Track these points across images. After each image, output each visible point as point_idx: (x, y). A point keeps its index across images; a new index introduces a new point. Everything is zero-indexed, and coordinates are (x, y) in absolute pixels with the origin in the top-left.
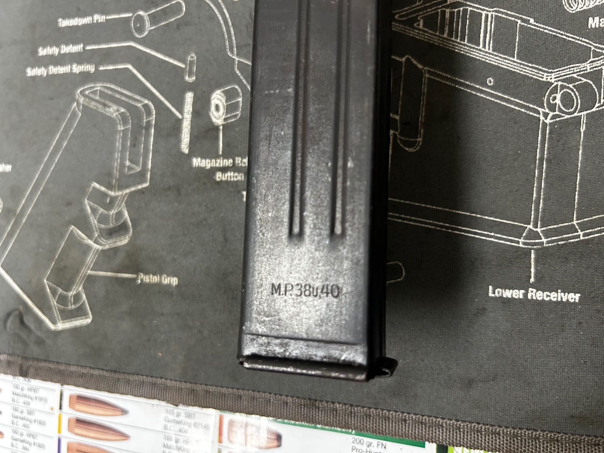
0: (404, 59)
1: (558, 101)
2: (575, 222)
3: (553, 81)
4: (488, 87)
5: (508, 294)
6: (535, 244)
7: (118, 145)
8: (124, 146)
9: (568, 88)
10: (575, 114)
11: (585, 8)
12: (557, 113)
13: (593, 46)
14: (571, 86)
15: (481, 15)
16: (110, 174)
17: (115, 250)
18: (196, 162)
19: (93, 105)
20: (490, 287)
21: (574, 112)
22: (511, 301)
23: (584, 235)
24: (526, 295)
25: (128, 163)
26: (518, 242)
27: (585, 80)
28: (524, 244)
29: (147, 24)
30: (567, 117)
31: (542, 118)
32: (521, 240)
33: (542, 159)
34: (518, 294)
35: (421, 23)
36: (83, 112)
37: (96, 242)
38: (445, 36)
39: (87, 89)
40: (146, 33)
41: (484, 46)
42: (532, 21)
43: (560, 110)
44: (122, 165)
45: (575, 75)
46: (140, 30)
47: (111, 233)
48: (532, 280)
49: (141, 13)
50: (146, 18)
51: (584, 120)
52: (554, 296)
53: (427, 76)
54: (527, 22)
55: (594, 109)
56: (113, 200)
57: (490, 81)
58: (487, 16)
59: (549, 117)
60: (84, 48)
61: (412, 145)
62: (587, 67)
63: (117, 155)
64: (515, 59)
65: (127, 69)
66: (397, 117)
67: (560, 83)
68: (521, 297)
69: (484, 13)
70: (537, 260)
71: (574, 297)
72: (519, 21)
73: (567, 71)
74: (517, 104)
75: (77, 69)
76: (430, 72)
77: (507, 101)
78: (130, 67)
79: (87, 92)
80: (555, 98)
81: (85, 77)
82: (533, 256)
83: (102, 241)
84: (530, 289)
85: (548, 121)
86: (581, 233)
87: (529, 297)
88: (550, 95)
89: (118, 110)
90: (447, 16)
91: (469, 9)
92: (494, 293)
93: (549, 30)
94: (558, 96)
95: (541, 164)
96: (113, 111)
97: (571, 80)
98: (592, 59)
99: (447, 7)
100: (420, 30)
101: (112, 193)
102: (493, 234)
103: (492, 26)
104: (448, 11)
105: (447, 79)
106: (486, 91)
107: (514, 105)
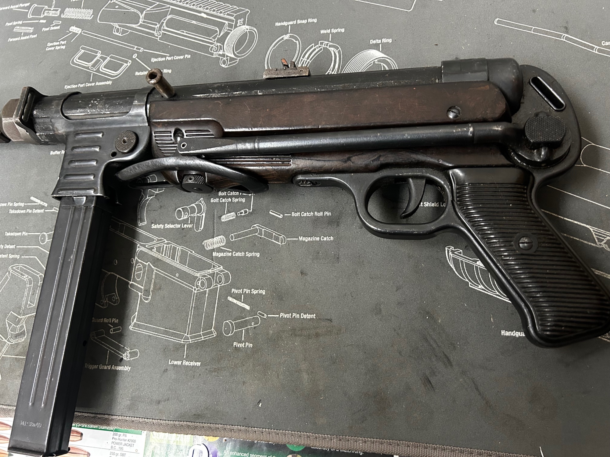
0: (147, 264)
1: (199, 284)
2: (201, 333)
3: (198, 276)
4: (177, 277)
5: (176, 363)
6: (187, 342)
7: (26, 294)
8: (28, 294)
9: (203, 279)
10: (205, 290)
11: (212, 248)
12: (199, 289)
13: (214, 263)
14: (204, 278)
15: (176, 248)
16: (20, 308)
17: (17, 344)
19: (16, 274)
20: (170, 360)
21: (204, 289)
22: (176, 366)
23: (204, 338)
24: (182, 363)
25: (29, 303)
26: (181, 341)
27: (209, 276)
28: (183, 342)
29: (47, 238)
30: (202, 290)
31: (194, 290)
32: (182, 340)
33: (192, 307)
34: (179, 363)
35: (155, 249)
36: (11, 277)
37: (8, 341)
38: (163, 255)
39: (14, 266)
40: (45, 242)
41: (176, 261)
42: (193, 252)
43: (200, 288)
44: (27, 303)
45: (206, 274)
46: (43, 241)
47: (17, 336)
48: (185, 357)
49: (45, 233)
50: (46, 236)
51: (207, 292)
52: (192, 364)
53: (155, 271)
54: (192, 252)
55: (211, 288)
56: (20, 320)
57: (177, 275)
58: (178, 249)
59: (196, 290)
60: (15, 247)
61: (147, 299)
62: (210, 271)
63: (24, 299)
64: (187, 267)
65: (35, 258)
66: (143, 288)
67: (201, 277)
68: (180, 364)
69: (177, 247)
70: (187, 348)
71: (199, 364)
72: (189, 252)
73: (203, 273)
74: (186, 285)
75: (11, 256)
76: (156, 270)
77: (182, 283)
79: (14, 268)
80: (198, 283)
81: (15, 261)
82: (186, 347)
83: (12, 340)
84: (184, 361)
85: (196, 292)
86: (203, 337)
87: (183, 364)
88: (197, 282)
89: (28, 277)
90: (165, 247)
91: (173, 245)
92: (171, 362)
93: (199, 256)
94: (200, 282)
95: (192, 309)
96: (26, 277)
97: (205, 276)
98: (212, 268)
99: (165, 244)
100: (154, 252)
101: (19, 317)
102: (172, 338)
103: (179, 254)
104: (165, 245)
105: (162, 273)
106: (175, 279)
107: (185, 285)
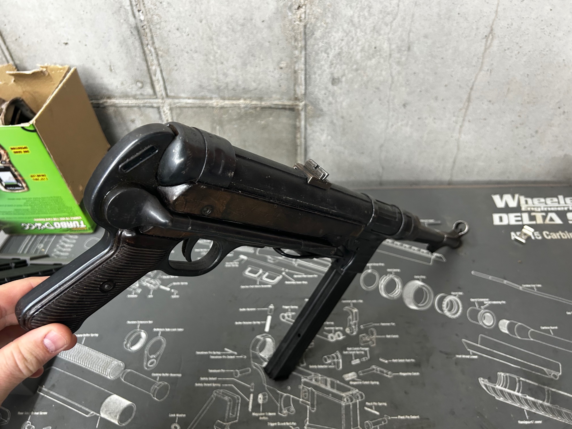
0: (310, 389)
2: (352, 428)
3: (344, 395)
7: (228, 408)
8: (230, 409)
11: (349, 379)
13: (352, 388)
14: (348, 397)
15: (327, 379)
16: (224, 418)
18: (254, 414)
19: (219, 396)
25: (231, 414)
29: (239, 374)
30: (348, 404)
31: (342, 404)
33: (343, 413)
36: (216, 398)
38: (319, 383)
39: (217, 391)
41: (328, 387)
43: (346, 402)
44: (229, 415)
46: (237, 375)
49: (237, 370)
50: (239, 372)
51: (351, 404)
53: (316, 393)
54: (337, 382)
55: (353, 402)
56: (225, 426)
57: (330, 395)
58: (329, 379)
59: (344, 404)
60: (217, 379)
62: (351, 392)
63: (227, 412)
64: (335, 390)
65: (231, 387)
66: (309, 403)
73: (347, 393)
75: (214, 385)
77: (335, 399)
78: (233, 385)
81: (217, 388)
88: (343, 399)
89: (228, 398)
91: (325, 377)
93: (342, 384)
94: (345, 399)
96: (226, 398)
97: (348, 395)
99: (319, 377)
100: (313, 381)
101: (225, 424)
103: (329, 382)
105: (321, 394)
106: (330, 397)
107: (336, 401)
